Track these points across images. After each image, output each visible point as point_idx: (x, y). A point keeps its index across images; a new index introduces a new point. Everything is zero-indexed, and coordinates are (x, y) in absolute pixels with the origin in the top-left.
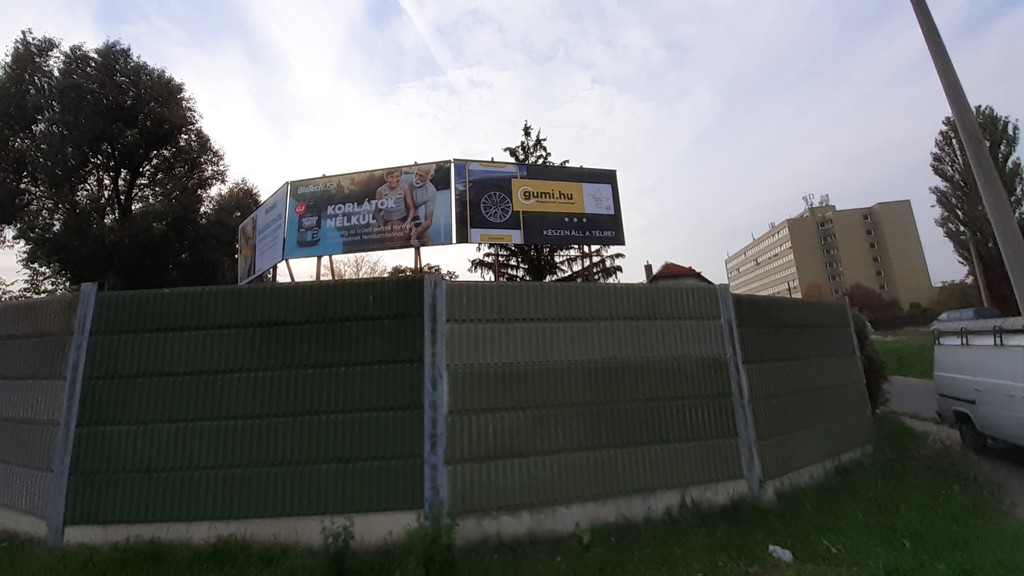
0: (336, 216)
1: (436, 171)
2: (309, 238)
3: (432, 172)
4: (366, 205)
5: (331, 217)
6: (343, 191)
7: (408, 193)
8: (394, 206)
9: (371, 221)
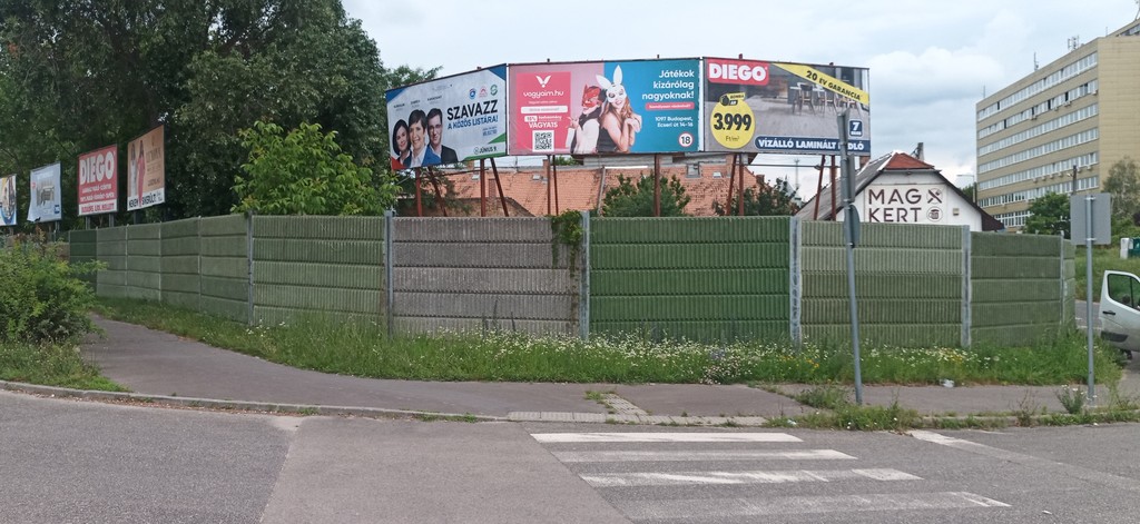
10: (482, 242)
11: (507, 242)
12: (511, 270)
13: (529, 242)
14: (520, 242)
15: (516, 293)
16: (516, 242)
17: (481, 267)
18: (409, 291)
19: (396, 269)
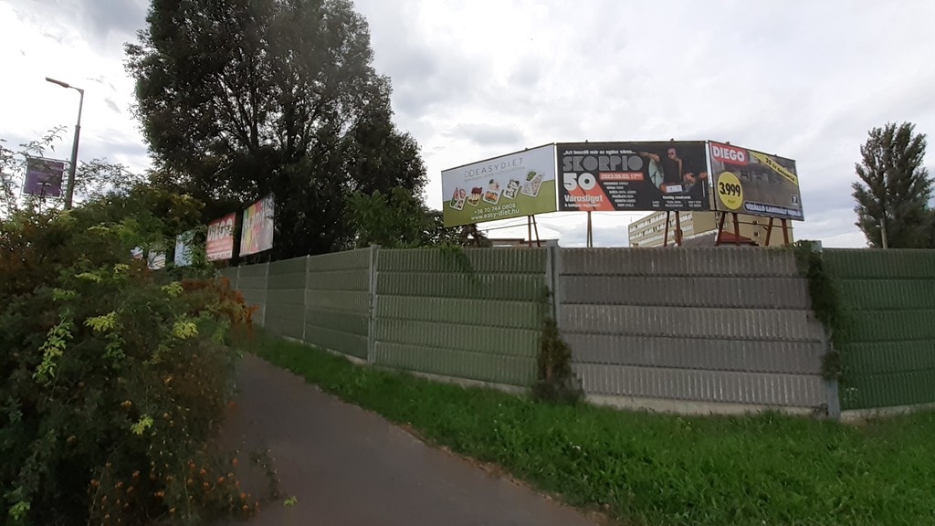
10: (676, 275)
11: (712, 276)
12: (721, 310)
13: (742, 276)
14: (730, 276)
15: (729, 339)
16: (725, 276)
17: (679, 306)
18: (582, 332)
19: (565, 306)
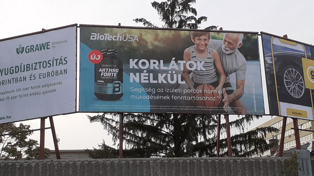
0: (140, 71)
1: (244, 41)
2: (110, 92)
3: (240, 42)
4: (173, 65)
5: (135, 71)
6: (146, 46)
7: (218, 58)
8: (203, 69)
9: (180, 82)
